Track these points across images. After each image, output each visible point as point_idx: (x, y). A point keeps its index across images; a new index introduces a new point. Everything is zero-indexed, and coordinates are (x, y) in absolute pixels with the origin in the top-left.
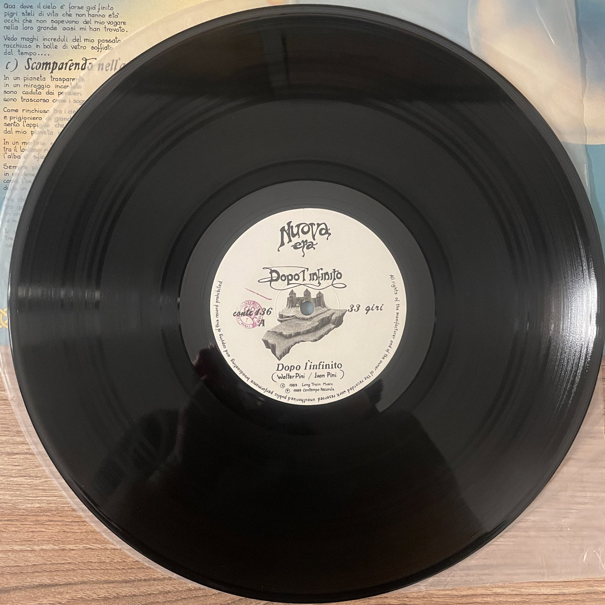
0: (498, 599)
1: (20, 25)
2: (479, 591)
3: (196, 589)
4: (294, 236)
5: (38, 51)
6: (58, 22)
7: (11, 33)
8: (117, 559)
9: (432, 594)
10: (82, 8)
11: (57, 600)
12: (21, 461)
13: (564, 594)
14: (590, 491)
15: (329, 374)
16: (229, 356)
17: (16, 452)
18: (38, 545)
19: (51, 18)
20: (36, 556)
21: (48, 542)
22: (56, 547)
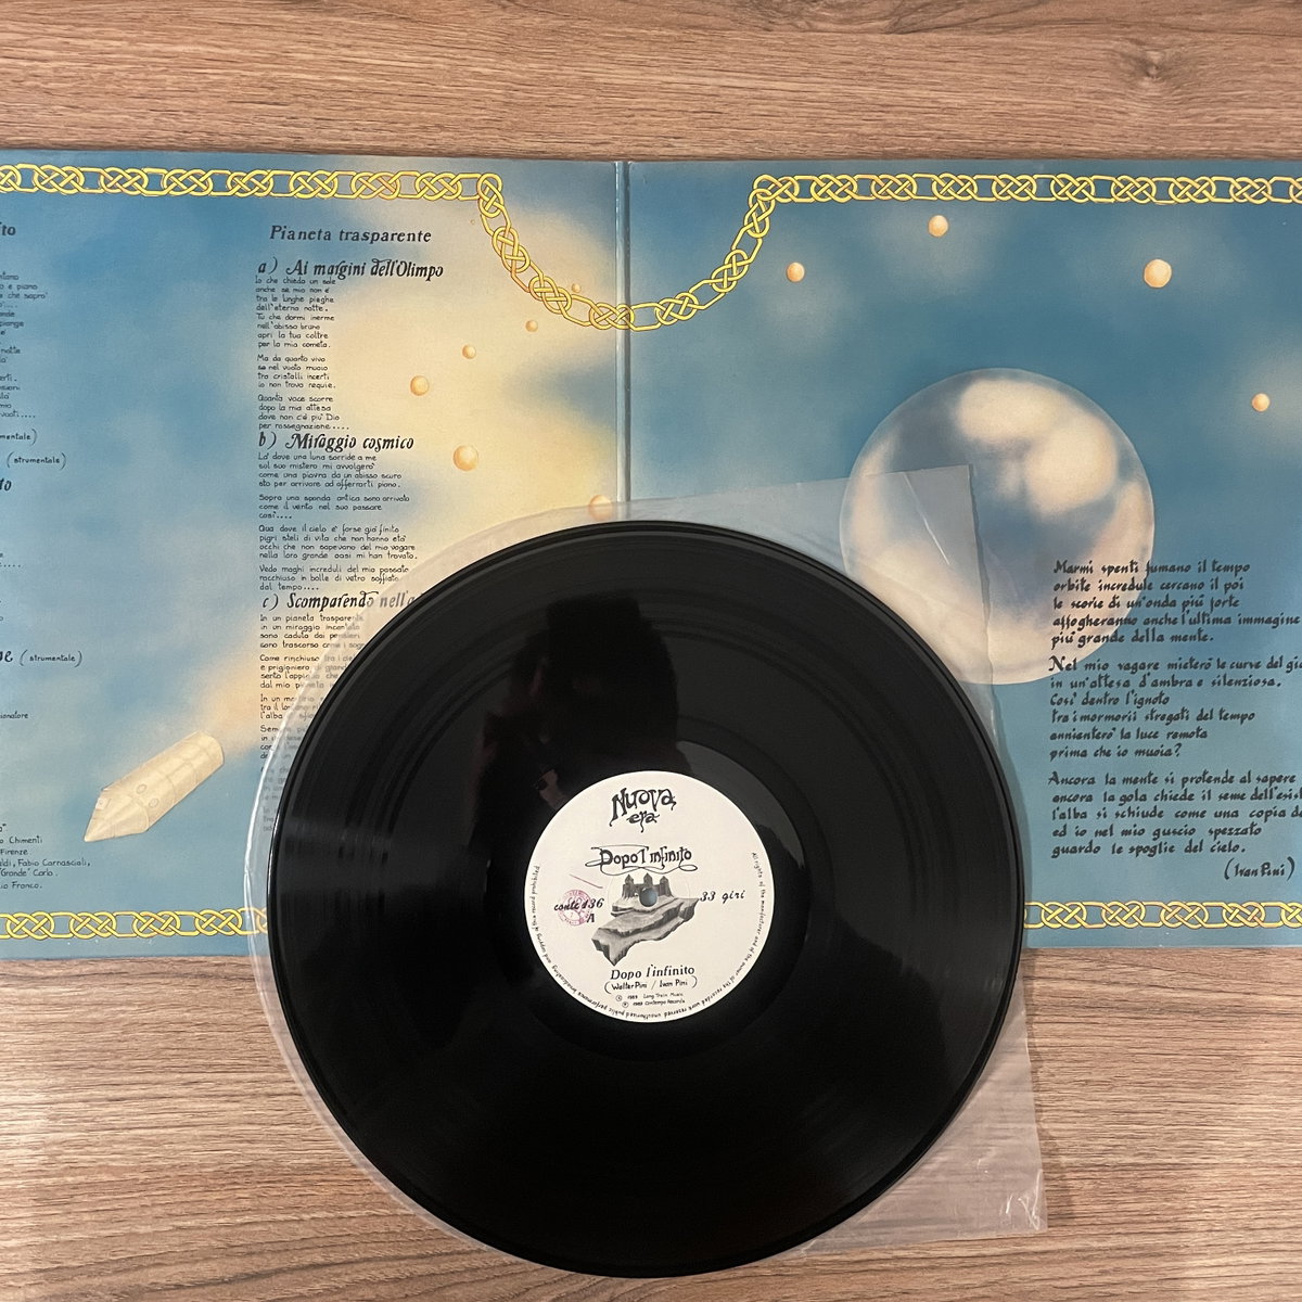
0: (900, 1264)
1: (280, 552)
2: (876, 1255)
3: (512, 1264)
4: (630, 806)
5: (302, 583)
6: (329, 548)
7: (268, 563)
8: (410, 1228)
9: (815, 1261)
10: (359, 530)
11: (333, 1284)
12: (284, 1104)
13: (984, 1256)
14: (1013, 1122)
15: (677, 981)
16: (550, 961)
17: (278, 1091)
18: (308, 1213)
19: (320, 543)
20: (306, 1227)
21: (321, 1208)
22: (332, 1215)
